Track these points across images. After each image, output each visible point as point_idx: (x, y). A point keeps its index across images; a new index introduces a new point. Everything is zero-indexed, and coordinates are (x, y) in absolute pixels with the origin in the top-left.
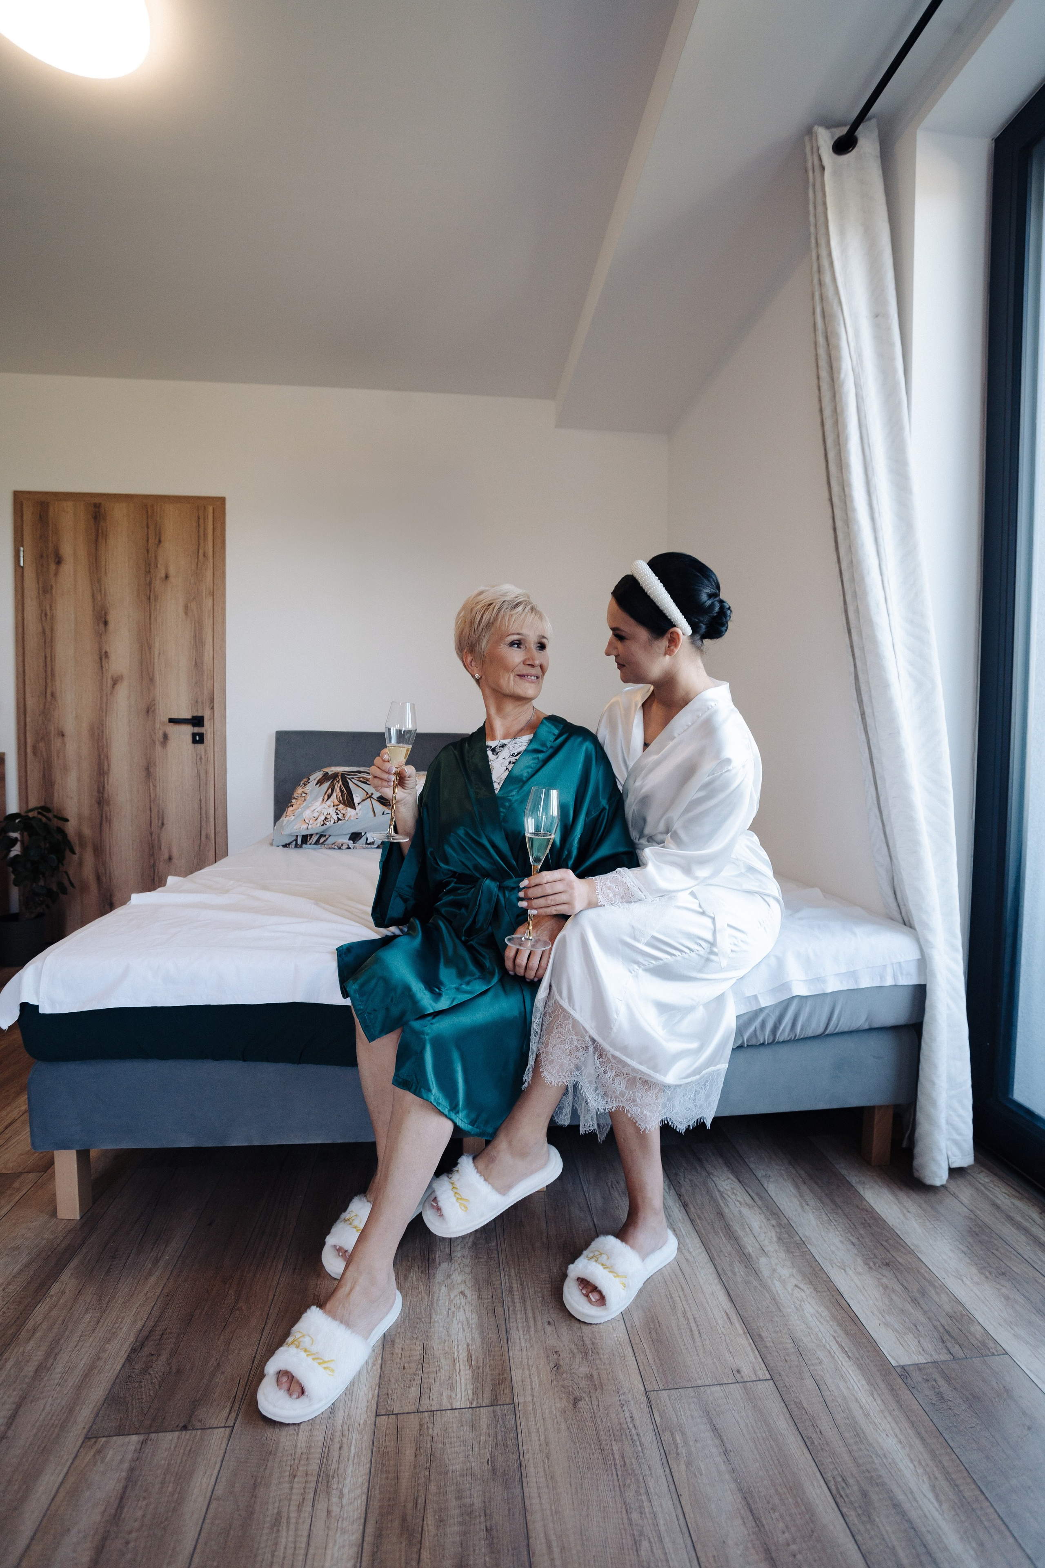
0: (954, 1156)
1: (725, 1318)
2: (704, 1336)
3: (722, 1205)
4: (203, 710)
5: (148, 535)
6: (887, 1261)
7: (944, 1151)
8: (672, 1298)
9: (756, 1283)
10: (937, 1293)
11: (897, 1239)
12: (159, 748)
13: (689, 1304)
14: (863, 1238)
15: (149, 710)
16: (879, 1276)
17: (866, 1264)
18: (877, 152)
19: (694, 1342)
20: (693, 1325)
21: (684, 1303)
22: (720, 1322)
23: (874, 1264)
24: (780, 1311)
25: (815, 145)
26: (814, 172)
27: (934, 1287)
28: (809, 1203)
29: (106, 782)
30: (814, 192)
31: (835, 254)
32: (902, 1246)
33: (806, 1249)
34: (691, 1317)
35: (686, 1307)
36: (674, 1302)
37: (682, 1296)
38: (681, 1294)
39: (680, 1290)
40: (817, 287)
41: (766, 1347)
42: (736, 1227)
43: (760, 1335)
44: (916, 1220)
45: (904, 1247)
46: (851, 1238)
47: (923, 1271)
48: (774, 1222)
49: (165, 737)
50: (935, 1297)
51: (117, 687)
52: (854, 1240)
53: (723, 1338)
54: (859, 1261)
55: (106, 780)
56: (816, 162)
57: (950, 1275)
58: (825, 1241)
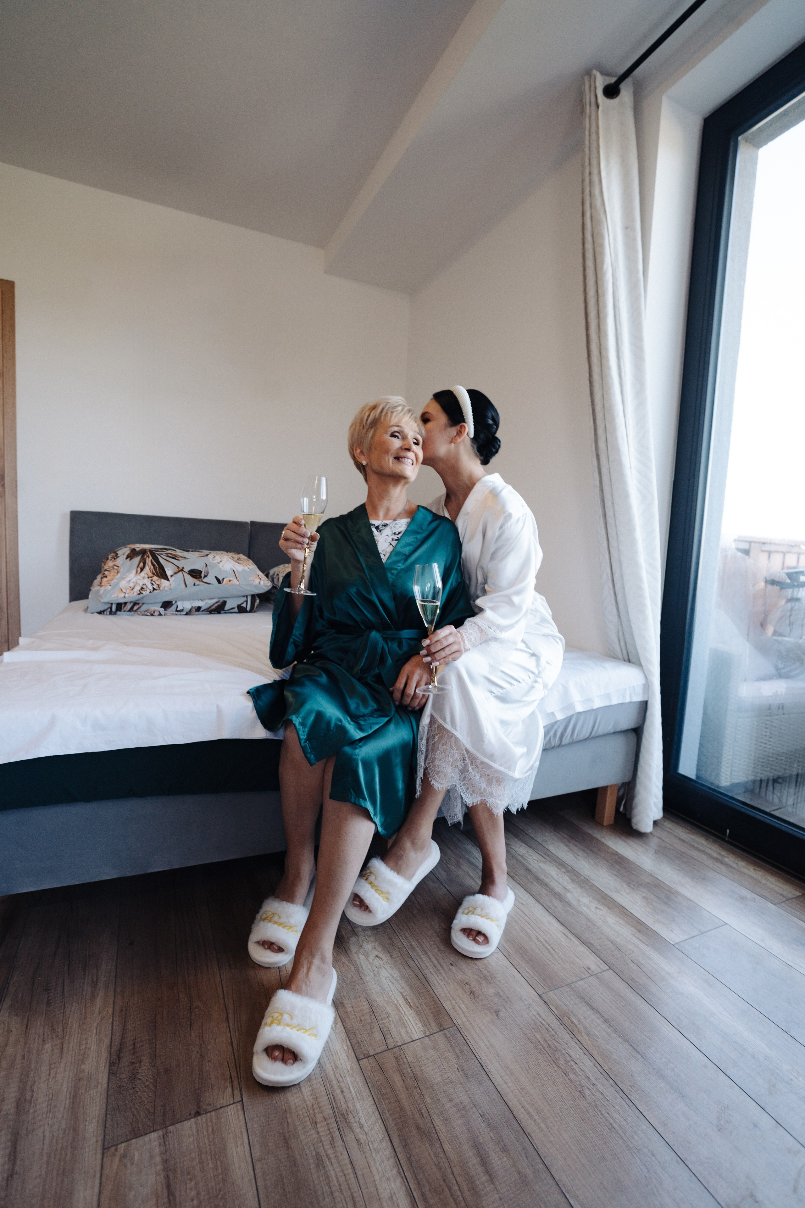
1: (564, 936)
2: (557, 951)
3: (526, 864)
7: (649, 814)
8: (525, 930)
9: (572, 911)
13: (537, 932)
19: (553, 956)
20: (547, 945)
21: (534, 932)
22: (562, 939)
24: (595, 925)
33: (591, 884)
34: (543, 941)
35: (536, 934)
36: (527, 933)
37: (531, 928)
38: (529, 927)
39: (527, 924)
41: (598, 950)
42: (542, 877)
43: (590, 943)
48: (564, 870)
53: (569, 950)
54: (625, 886)
56: (593, 100)
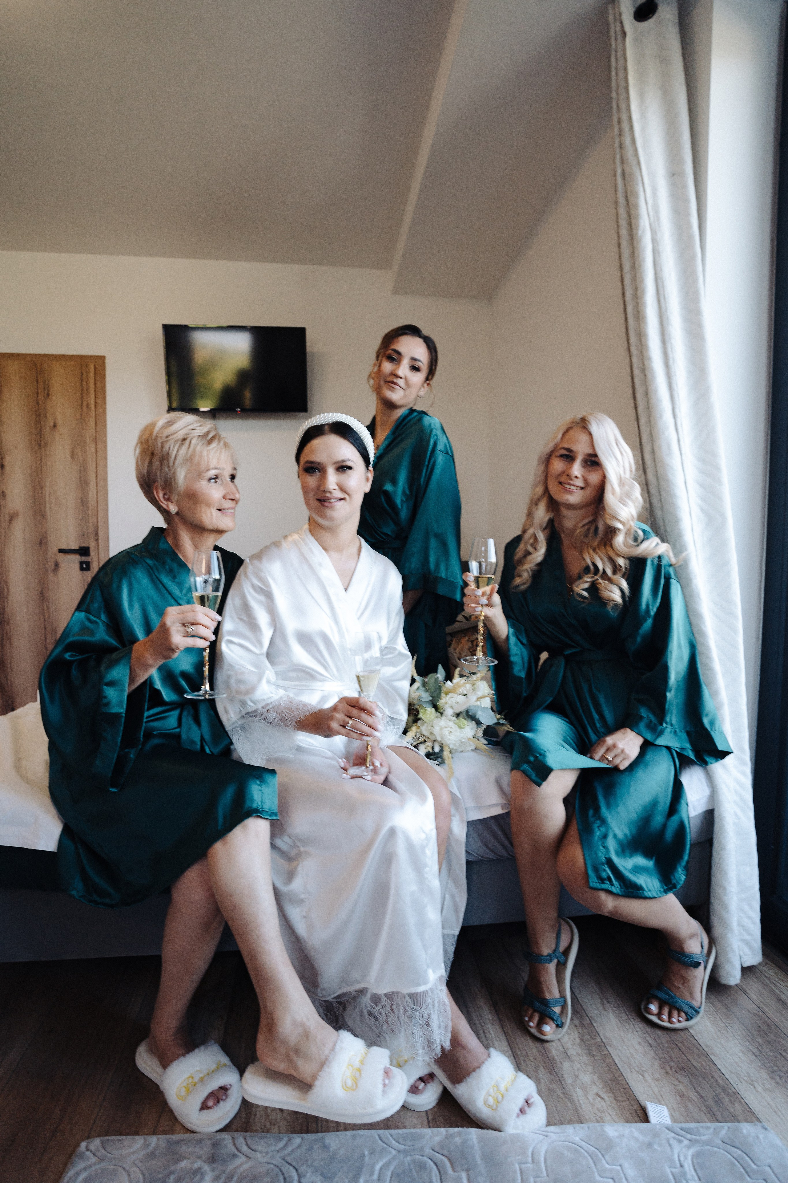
0: (746, 955)
4: (89, 541)
5: (37, 389)
6: (683, 1065)
7: (737, 953)
9: (559, 1091)
10: (731, 1102)
11: (692, 1039)
12: (51, 575)
14: (659, 1038)
15: (42, 542)
16: (676, 1083)
17: (663, 1068)
18: (676, 19)
23: (671, 1068)
25: (617, 12)
26: (616, 39)
27: (728, 1094)
28: (610, 1000)
29: (6, 604)
30: (617, 59)
31: (635, 116)
32: (697, 1048)
40: (618, 150)
44: (709, 1018)
45: (698, 1049)
46: (649, 1039)
47: (716, 1076)
49: (57, 565)
50: (730, 1107)
51: (13, 522)
52: (652, 1041)
55: (6, 603)
56: (619, 28)
57: (742, 1080)
58: (624, 1042)
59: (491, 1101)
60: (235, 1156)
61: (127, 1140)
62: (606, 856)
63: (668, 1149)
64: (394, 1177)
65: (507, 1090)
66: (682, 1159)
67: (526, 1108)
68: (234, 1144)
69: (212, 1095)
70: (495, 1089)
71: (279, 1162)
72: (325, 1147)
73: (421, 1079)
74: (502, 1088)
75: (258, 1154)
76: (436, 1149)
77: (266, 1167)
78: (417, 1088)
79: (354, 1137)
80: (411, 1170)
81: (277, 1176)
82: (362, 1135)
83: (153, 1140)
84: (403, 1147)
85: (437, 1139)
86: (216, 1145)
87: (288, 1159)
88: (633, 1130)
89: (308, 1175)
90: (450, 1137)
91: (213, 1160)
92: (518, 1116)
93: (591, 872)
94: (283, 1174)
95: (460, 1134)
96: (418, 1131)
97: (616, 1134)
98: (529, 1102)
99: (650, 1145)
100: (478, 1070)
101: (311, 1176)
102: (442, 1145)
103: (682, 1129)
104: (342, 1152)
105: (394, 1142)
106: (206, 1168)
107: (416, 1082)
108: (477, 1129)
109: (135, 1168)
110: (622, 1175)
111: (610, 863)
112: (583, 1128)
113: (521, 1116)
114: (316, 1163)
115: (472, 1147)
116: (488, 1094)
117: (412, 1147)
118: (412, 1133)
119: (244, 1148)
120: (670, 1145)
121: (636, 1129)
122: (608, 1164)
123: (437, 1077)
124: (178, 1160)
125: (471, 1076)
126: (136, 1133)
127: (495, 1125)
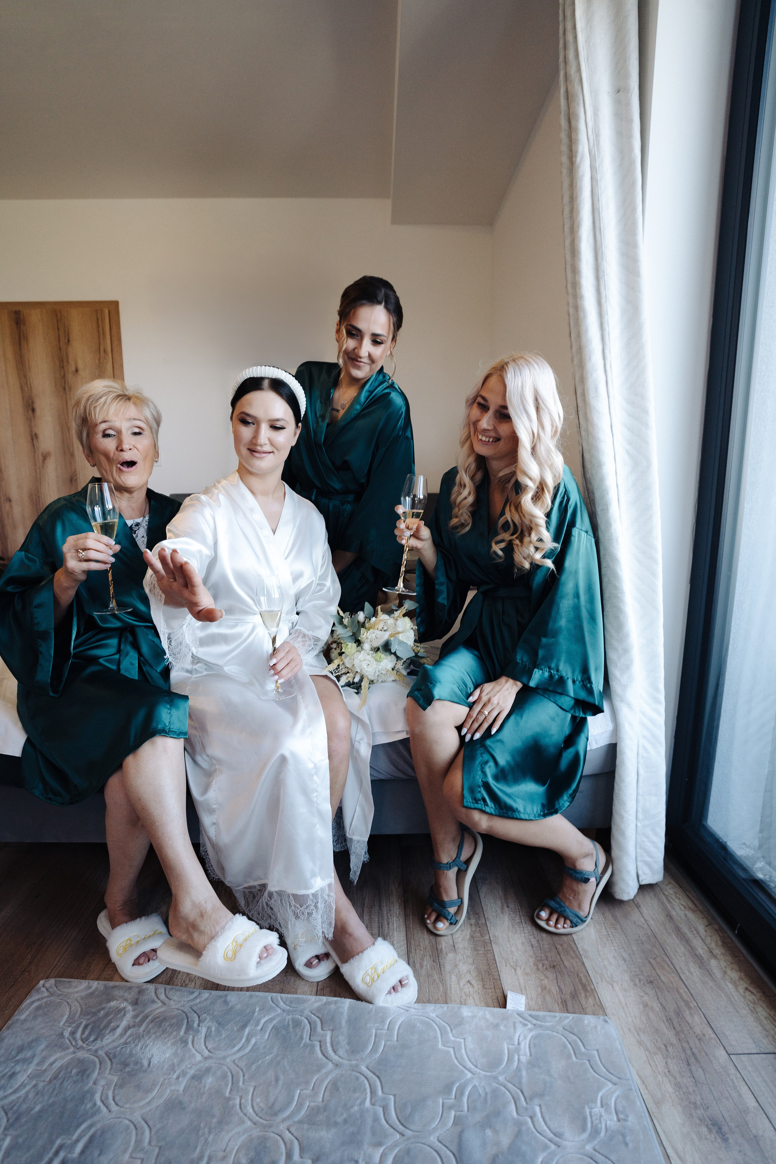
0: (645, 875)
6: (555, 964)
10: (586, 996)
16: (543, 978)
17: (535, 965)
23: (543, 965)
44: (595, 927)
45: (574, 952)
46: (532, 940)
47: (581, 975)
50: (582, 1000)
51: (46, 462)
52: (534, 943)
54: (530, 963)
58: (508, 942)
59: (368, 979)
60: (153, 1002)
61: (75, 982)
62: (484, 780)
63: (512, 1030)
64: (274, 1029)
65: (383, 972)
66: (521, 1039)
67: (400, 988)
68: (156, 993)
69: (144, 954)
70: (373, 970)
71: (187, 1009)
72: (226, 1002)
73: (317, 957)
74: (380, 969)
75: (172, 1001)
76: (314, 1012)
77: (176, 1012)
78: (311, 963)
79: (251, 996)
80: (289, 1025)
81: (183, 1020)
82: (258, 996)
83: (95, 984)
84: (288, 1007)
85: (317, 1004)
86: (141, 991)
87: (195, 1008)
88: (487, 1013)
89: (207, 1021)
90: (327, 1003)
91: (135, 1003)
92: (389, 993)
93: (466, 793)
94: (188, 1018)
95: (336, 1002)
96: (304, 997)
97: (470, 1014)
98: (403, 983)
99: (497, 1026)
100: (360, 954)
101: (209, 1022)
102: (319, 1009)
103: (531, 1016)
104: (238, 1007)
105: (282, 1003)
106: (130, 1008)
107: (311, 959)
108: (352, 1000)
109: (76, 1003)
110: (463, 1046)
111: (486, 786)
112: (442, 1008)
113: (393, 993)
114: (216, 1013)
115: (342, 1014)
116: (366, 974)
117: (295, 1009)
118: (298, 998)
119: (163, 997)
120: (515, 1027)
121: (491, 1013)
122: (453, 1036)
123: (331, 957)
124: (109, 1001)
125: (354, 958)
126: (84, 978)
127: (369, 998)
